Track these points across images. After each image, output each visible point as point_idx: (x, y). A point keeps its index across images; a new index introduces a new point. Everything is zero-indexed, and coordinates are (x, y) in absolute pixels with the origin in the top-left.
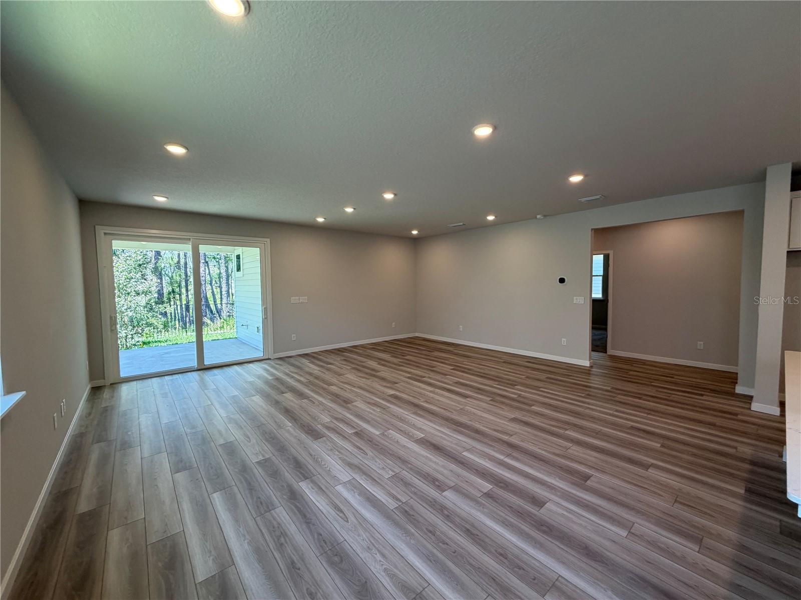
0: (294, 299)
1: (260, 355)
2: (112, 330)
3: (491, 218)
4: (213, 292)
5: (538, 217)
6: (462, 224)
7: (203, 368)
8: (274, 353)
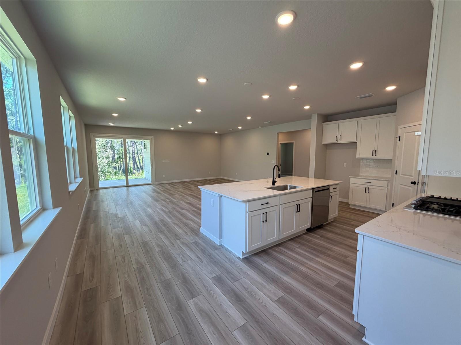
0: (164, 161)
1: (150, 182)
2: (96, 170)
3: (240, 128)
4: (139, 158)
5: (259, 127)
6: (231, 130)
7: (128, 186)
8: (156, 182)
